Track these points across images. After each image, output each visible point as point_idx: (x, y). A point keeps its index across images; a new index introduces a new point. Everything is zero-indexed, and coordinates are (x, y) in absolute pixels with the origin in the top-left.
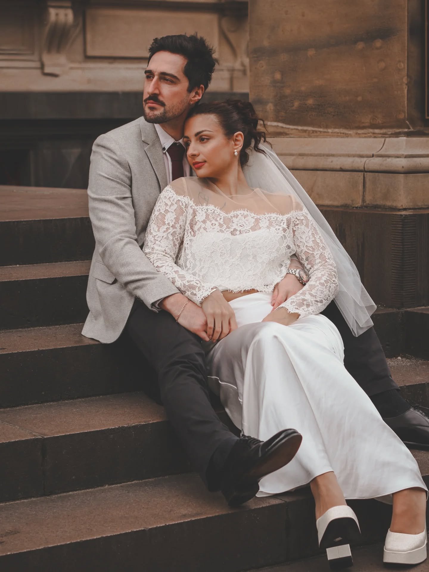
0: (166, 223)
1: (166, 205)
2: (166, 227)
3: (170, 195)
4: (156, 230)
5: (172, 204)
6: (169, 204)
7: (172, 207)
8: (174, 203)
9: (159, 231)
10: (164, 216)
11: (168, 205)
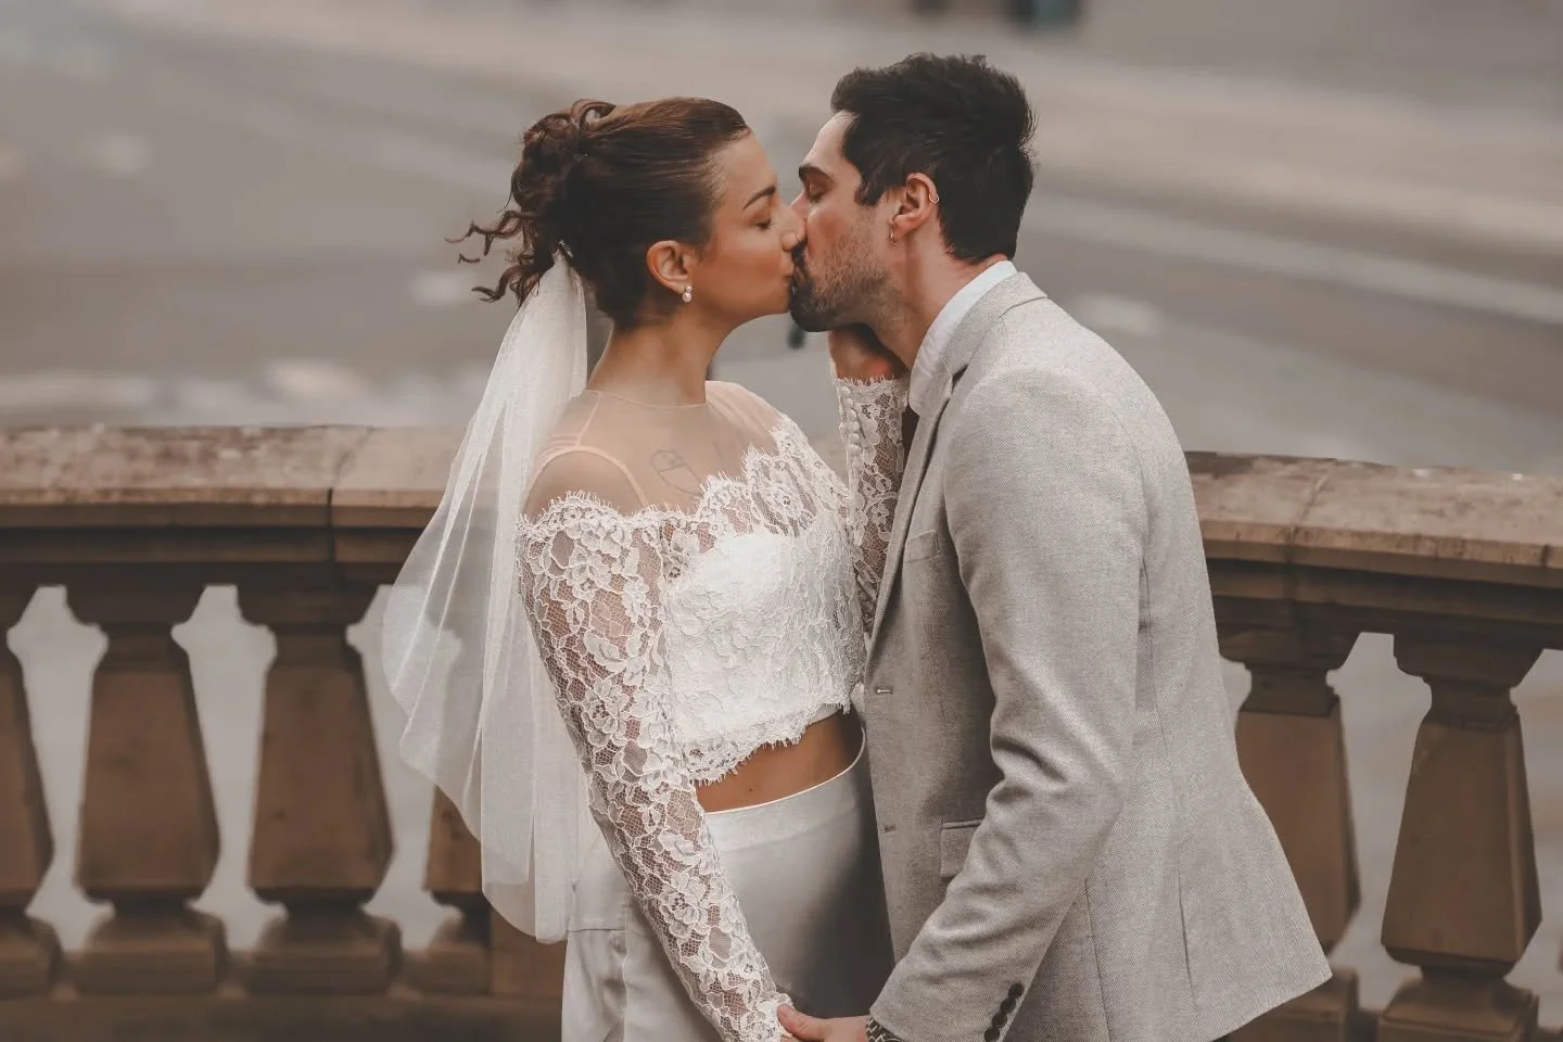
0: (634, 620)
1: (608, 559)
2: (637, 633)
3: (607, 527)
4: (616, 655)
5: (625, 552)
6: (616, 554)
7: (628, 560)
8: (628, 547)
9: (624, 654)
10: (614, 600)
11: (614, 560)
